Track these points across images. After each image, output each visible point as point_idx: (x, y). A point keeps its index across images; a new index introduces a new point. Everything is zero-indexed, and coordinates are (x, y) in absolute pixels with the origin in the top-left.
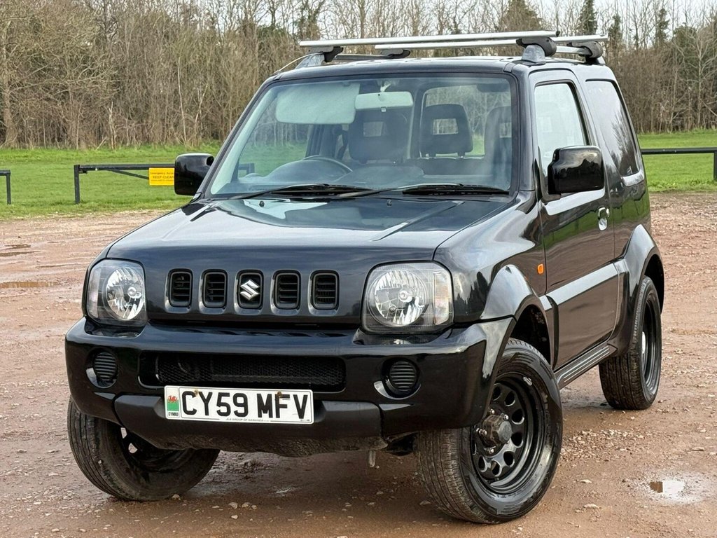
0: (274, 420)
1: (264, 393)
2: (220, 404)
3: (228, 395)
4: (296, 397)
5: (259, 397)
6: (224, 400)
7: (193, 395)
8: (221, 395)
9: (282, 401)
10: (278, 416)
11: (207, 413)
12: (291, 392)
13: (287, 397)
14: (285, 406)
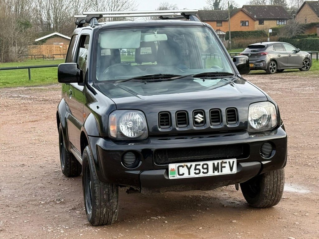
0: (220, 173)
1: (216, 162)
2: (195, 169)
3: (199, 165)
4: (229, 162)
5: (214, 164)
6: (198, 167)
7: (183, 167)
8: (196, 165)
9: (223, 165)
10: (221, 171)
11: (189, 174)
12: (227, 161)
13: (226, 163)
14: (225, 167)
